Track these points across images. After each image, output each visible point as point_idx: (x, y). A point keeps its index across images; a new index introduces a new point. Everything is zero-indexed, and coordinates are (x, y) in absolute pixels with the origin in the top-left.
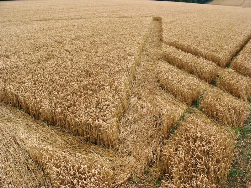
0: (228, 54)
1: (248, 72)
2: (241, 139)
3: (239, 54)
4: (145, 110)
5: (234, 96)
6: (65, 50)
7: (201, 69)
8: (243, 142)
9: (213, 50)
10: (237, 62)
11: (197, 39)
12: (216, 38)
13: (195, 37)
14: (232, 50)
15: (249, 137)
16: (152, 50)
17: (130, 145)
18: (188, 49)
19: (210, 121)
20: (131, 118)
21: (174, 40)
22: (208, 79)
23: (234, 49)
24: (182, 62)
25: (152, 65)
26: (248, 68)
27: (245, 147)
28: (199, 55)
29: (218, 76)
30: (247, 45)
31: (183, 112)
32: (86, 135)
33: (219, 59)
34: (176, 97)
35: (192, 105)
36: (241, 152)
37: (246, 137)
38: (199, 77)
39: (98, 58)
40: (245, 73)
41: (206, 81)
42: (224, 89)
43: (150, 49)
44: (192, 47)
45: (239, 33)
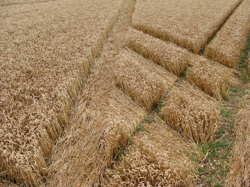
0: (203, 37)
1: (225, 60)
2: (209, 161)
3: (216, 36)
4: (91, 122)
5: (206, 93)
6: (14, 43)
7: (168, 59)
8: (211, 164)
9: (187, 32)
10: (213, 47)
11: (171, 19)
12: (192, 17)
13: (169, 17)
14: (208, 32)
15: (220, 156)
16: (119, 36)
17: (60, 181)
18: (159, 32)
19: (171, 135)
20: (70, 136)
21: (144, 22)
22: (177, 71)
23: (210, 30)
24: (147, 50)
25: (114, 55)
26: (224, 55)
27: (213, 173)
28: (171, 39)
29: (189, 66)
30: (226, 24)
31: (139, 121)
32: (3, 171)
33: (192, 44)
34: (134, 100)
35: (152, 110)
36: (207, 182)
37: (217, 157)
38: (167, 69)
39: (49, 52)
40: (222, 60)
41: (175, 74)
42: (195, 84)
43: (117, 34)
44: (163, 30)
45: (218, 9)
